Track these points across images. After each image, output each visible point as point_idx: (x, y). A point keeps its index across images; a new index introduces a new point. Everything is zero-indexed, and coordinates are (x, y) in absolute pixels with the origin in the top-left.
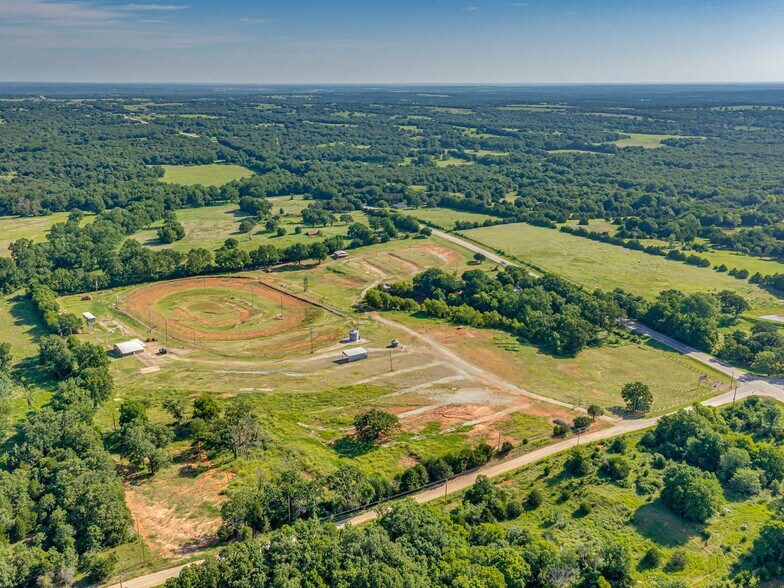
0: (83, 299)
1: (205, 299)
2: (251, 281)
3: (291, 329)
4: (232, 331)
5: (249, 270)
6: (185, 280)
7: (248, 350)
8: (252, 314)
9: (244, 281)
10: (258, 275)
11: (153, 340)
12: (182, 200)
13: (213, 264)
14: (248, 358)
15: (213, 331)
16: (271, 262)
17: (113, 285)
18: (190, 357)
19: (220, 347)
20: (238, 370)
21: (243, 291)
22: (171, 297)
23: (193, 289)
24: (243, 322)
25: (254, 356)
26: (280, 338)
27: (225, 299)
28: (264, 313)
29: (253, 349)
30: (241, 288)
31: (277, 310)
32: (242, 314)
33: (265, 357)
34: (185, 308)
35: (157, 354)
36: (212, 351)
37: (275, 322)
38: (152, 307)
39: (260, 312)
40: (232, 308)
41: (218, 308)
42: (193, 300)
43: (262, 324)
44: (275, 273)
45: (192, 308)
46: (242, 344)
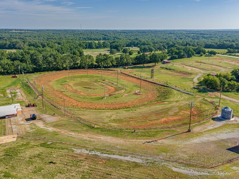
0: (13, 77)
1: (86, 80)
2: (116, 72)
3: (151, 103)
4: (101, 102)
5: (114, 67)
6: (77, 70)
7: (115, 121)
8: (116, 90)
9: (112, 72)
10: (119, 70)
11: (34, 106)
12: (86, 45)
13: (95, 63)
14: (115, 132)
15: (86, 100)
16: (127, 64)
17: (35, 71)
18: (54, 126)
19: (88, 116)
20: (102, 151)
21: (111, 77)
22: (66, 78)
23: (80, 75)
24: (110, 95)
25: (121, 130)
26: (144, 110)
27: (99, 80)
28: (126, 90)
29: (120, 121)
30: (110, 75)
31: (135, 88)
32: (109, 90)
33: (133, 133)
34: (71, 85)
35: (27, 120)
36: (79, 120)
37: (135, 96)
38: (51, 84)
39: (123, 89)
40: (103, 86)
41: (94, 85)
42: (79, 80)
43: (125, 97)
44: (129, 69)
45: (77, 84)
46: (108, 113)
